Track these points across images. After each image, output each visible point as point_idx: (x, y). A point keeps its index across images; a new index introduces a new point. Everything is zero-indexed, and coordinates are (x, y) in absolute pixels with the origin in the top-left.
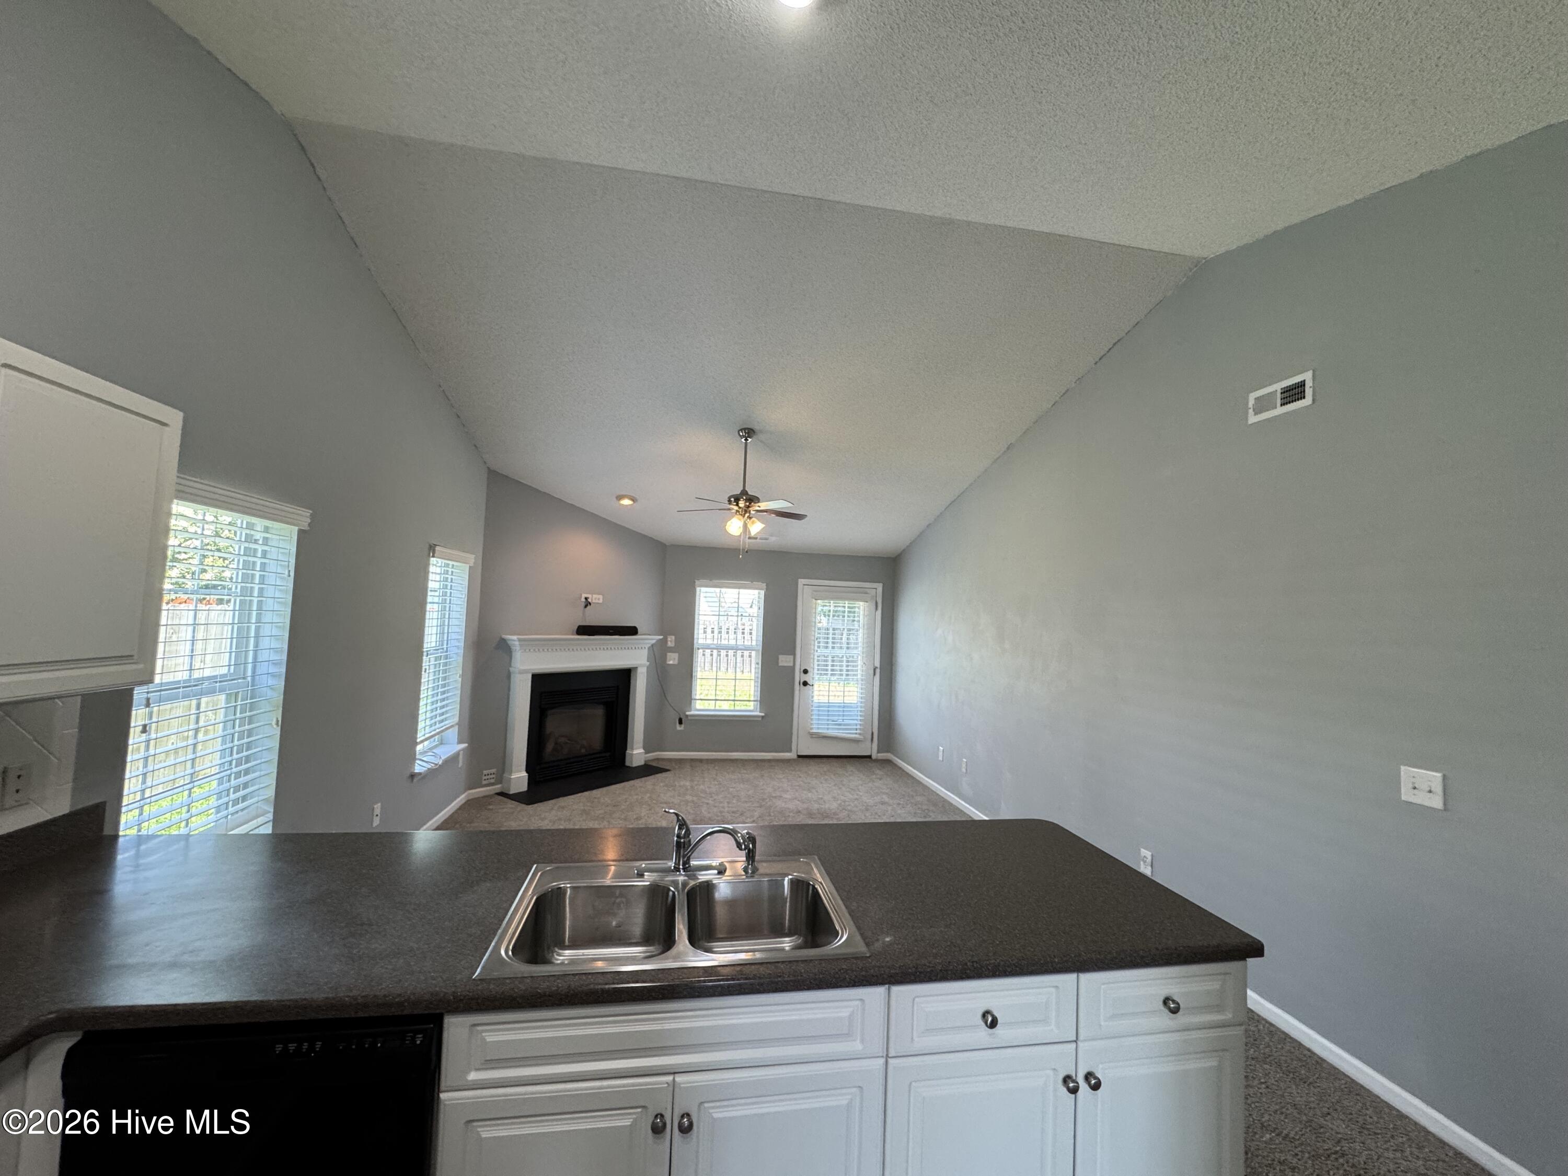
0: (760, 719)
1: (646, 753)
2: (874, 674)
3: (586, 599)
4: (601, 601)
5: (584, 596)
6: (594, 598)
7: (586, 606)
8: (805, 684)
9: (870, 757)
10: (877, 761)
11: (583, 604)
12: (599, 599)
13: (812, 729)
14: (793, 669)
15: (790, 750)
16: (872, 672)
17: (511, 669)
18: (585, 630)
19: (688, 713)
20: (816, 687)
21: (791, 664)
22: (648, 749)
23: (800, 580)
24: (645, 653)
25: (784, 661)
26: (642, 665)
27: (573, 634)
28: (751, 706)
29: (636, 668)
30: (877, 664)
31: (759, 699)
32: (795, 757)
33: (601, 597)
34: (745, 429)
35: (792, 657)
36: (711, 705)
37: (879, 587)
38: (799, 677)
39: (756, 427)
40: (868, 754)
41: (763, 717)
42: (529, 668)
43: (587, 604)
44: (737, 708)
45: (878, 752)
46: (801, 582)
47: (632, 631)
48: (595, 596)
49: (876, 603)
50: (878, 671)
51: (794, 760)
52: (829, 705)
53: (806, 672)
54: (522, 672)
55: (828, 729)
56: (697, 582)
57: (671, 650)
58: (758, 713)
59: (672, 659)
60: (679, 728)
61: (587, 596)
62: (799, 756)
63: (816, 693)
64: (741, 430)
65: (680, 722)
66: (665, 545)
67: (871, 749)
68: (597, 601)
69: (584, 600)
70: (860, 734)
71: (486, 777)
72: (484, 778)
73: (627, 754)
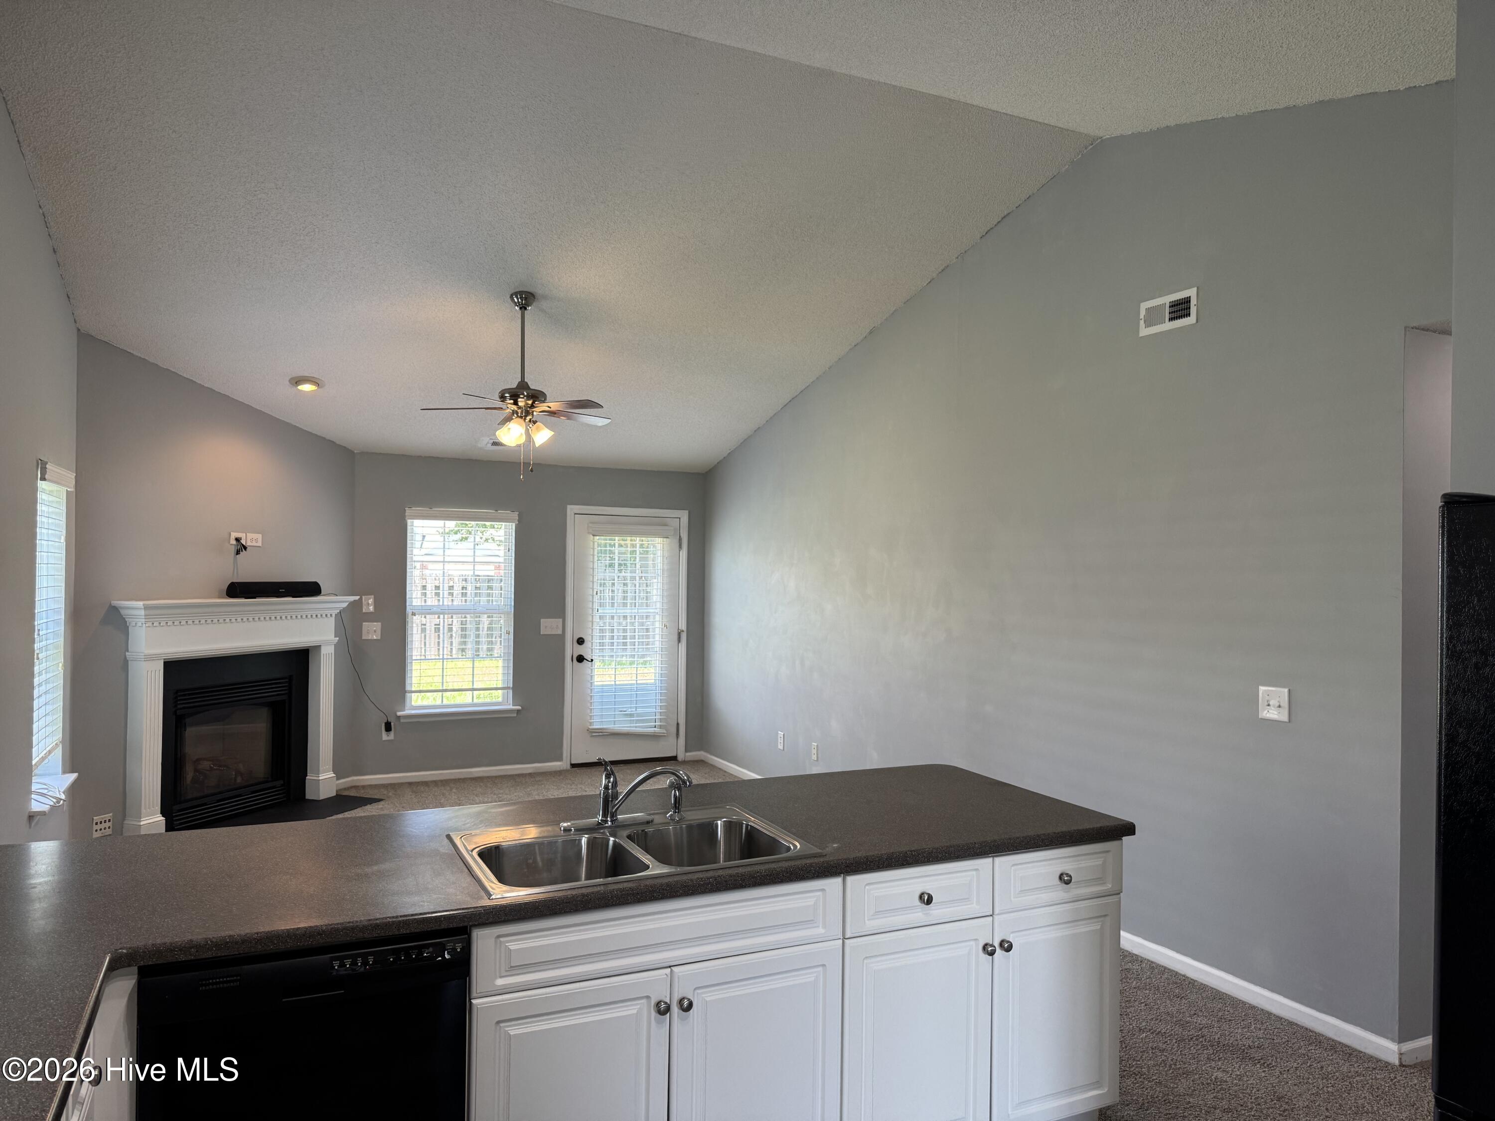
0: (514, 715)
1: (338, 778)
2: (679, 640)
3: (238, 540)
4: (260, 544)
5: (234, 535)
6: (250, 539)
7: (238, 553)
8: (581, 659)
9: (674, 758)
10: (684, 762)
11: (233, 550)
12: (257, 540)
13: (591, 724)
14: (562, 637)
15: (560, 758)
16: (676, 637)
17: (127, 653)
18: (237, 590)
19: (399, 714)
20: (597, 663)
21: (560, 632)
22: (339, 771)
23: (569, 507)
24: (331, 623)
25: (549, 626)
26: (327, 643)
27: (220, 597)
28: (498, 696)
29: (318, 648)
30: (683, 626)
31: (511, 686)
32: (569, 767)
34: (521, 293)
35: (561, 620)
36: (436, 699)
37: (684, 515)
38: (571, 649)
39: (538, 290)
40: (674, 754)
41: (518, 711)
42: (158, 651)
43: (241, 548)
44: (477, 701)
45: (686, 751)
46: (571, 509)
47: (311, 589)
48: (250, 536)
49: (680, 539)
50: (684, 636)
51: (566, 771)
52: (617, 688)
53: (581, 641)
54: (150, 658)
56: (408, 512)
57: (370, 617)
58: (511, 707)
59: (372, 631)
60: (385, 736)
61: (238, 535)
62: (573, 766)
63: (596, 672)
64: (516, 294)
65: (388, 727)
66: (353, 452)
68: (254, 544)
69: (234, 542)
70: (660, 727)
71: (98, 827)
72: (95, 827)
73: (307, 781)
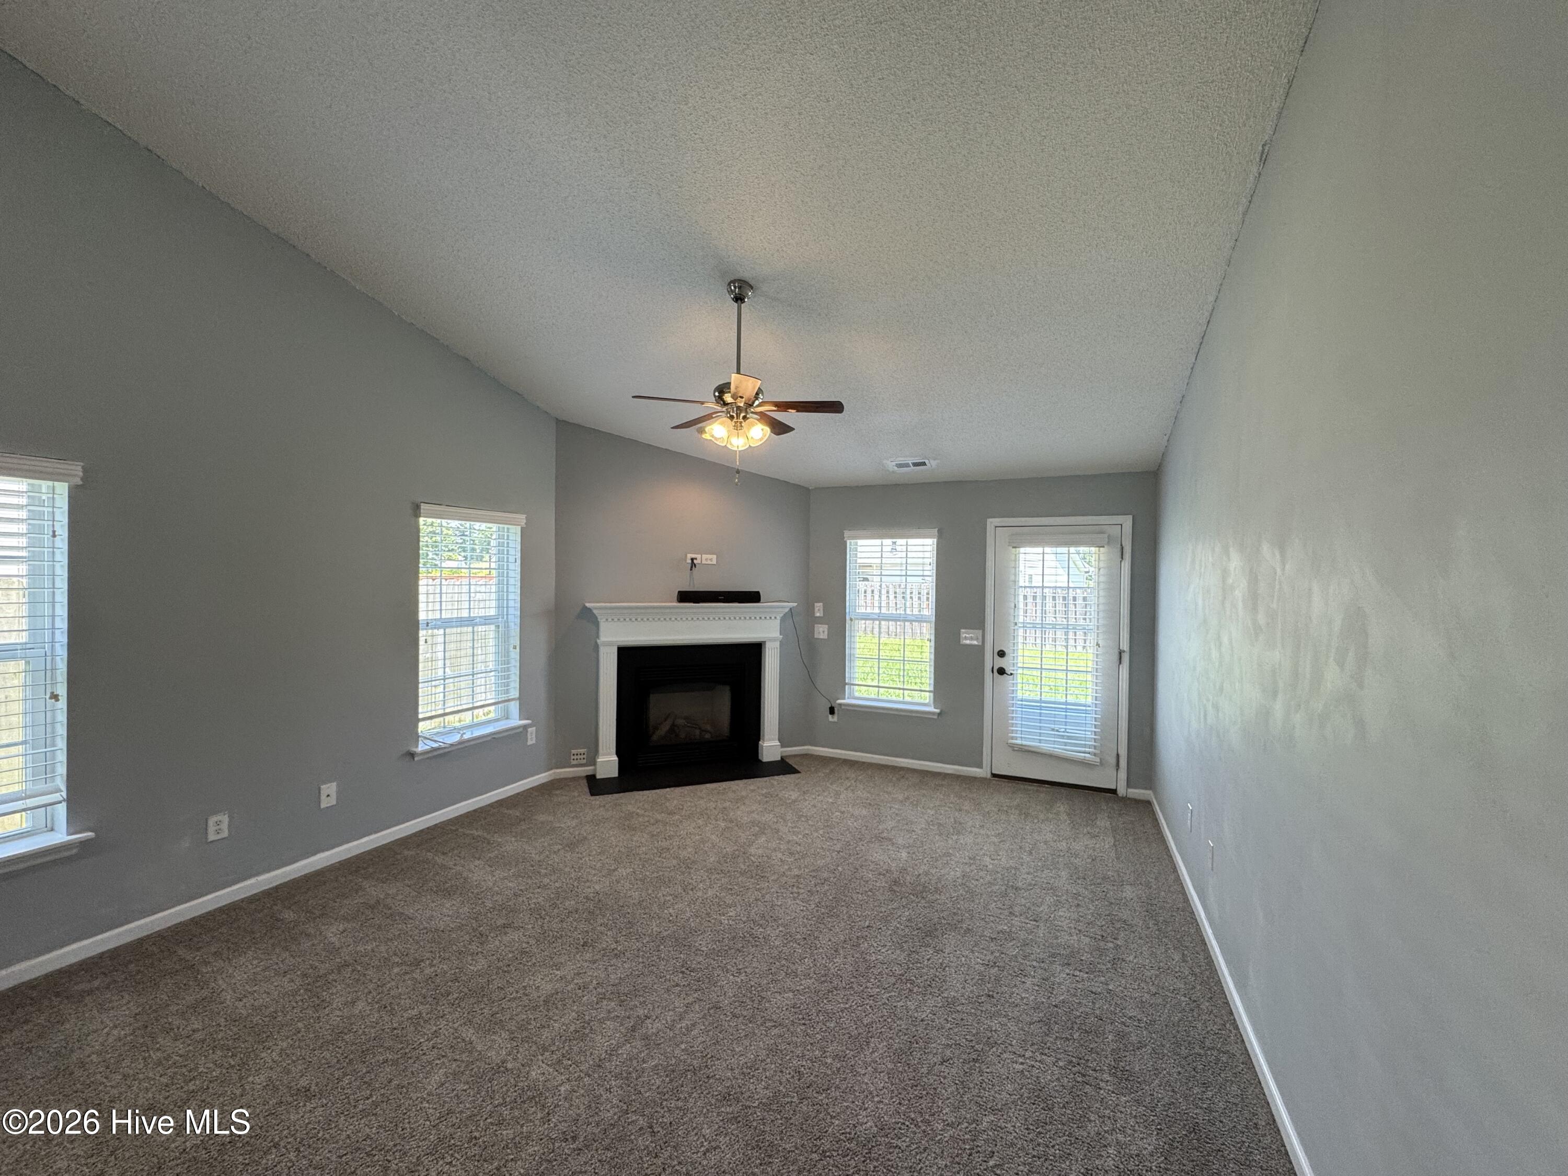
0: (935, 717)
1: (782, 746)
2: (1120, 661)
3: (692, 559)
4: (714, 562)
5: (690, 556)
6: (704, 559)
7: (692, 568)
8: (1001, 671)
9: (1114, 792)
10: (1126, 800)
11: (688, 566)
12: (711, 560)
13: (1013, 739)
14: (981, 649)
15: (980, 765)
16: (1116, 657)
17: (598, 641)
18: (685, 597)
19: (841, 701)
20: (1019, 677)
21: (979, 643)
23: (989, 520)
24: (776, 624)
25: (968, 638)
26: (774, 640)
27: (671, 602)
28: (923, 698)
29: (765, 643)
30: (1125, 646)
31: (932, 689)
32: (989, 776)
33: (715, 556)
35: (980, 632)
36: (873, 693)
37: (1127, 521)
38: (989, 660)
40: (1115, 788)
41: (939, 714)
42: (614, 639)
43: (694, 565)
44: (907, 699)
45: (1129, 785)
46: (992, 522)
47: (753, 597)
48: (704, 556)
49: (1122, 548)
50: (1126, 658)
51: (985, 779)
52: (1041, 705)
53: (1002, 654)
54: (609, 644)
55: (1040, 741)
56: (847, 533)
57: (820, 621)
58: (931, 709)
59: (821, 632)
60: (829, 718)
61: (693, 556)
62: (994, 776)
63: (1019, 686)
64: (730, 286)
65: (832, 711)
66: (807, 489)
67: (1118, 781)
68: (709, 562)
69: (690, 561)
70: (1095, 754)
71: (575, 757)
72: (572, 757)
73: (760, 745)
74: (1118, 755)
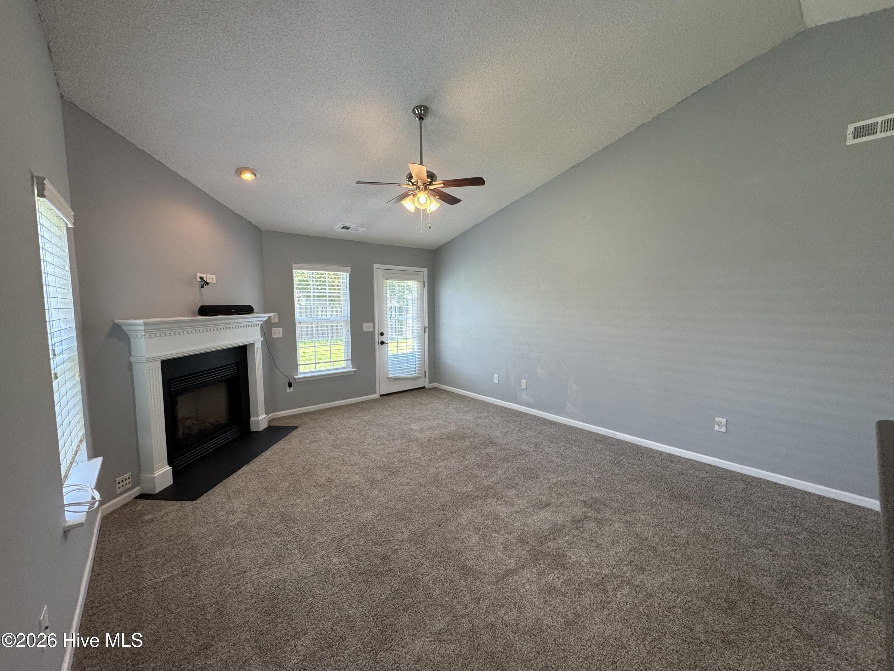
0: (353, 373)
1: (268, 413)
2: (425, 332)
3: (202, 278)
4: (215, 281)
5: (199, 275)
7: (202, 286)
8: (382, 343)
10: (428, 389)
11: (198, 285)
12: (213, 279)
13: (388, 375)
14: (373, 333)
15: (375, 393)
16: (423, 330)
17: (131, 358)
18: (205, 311)
19: (296, 377)
20: (389, 345)
21: (372, 330)
24: (258, 330)
25: (367, 327)
26: (257, 341)
27: (193, 316)
28: (343, 364)
29: (251, 345)
30: (426, 325)
31: (350, 358)
32: (379, 396)
34: (421, 106)
35: (372, 324)
36: (312, 368)
37: (426, 270)
38: (378, 338)
39: (433, 106)
40: (424, 386)
41: (355, 371)
45: (429, 383)
46: (376, 266)
48: (209, 276)
49: (424, 282)
50: (427, 329)
51: (378, 399)
52: (399, 356)
53: (382, 334)
54: (149, 360)
55: (398, 373)
56: (294, 265)
57: (276, 325)
58: (351, 369)
59: (278, 333)
60: (289, 390)
61: (202, 275)
63: (389, 349)
64: (417, 107)
65: (290, 385)
66: (261, 230)
67: (425, 382)
68: (211, 281)
69: (199, 280)
70: (418, 373)
71: (121, 484)
72: (118, 486)
73: (251, 421)
74: (425, 372)
